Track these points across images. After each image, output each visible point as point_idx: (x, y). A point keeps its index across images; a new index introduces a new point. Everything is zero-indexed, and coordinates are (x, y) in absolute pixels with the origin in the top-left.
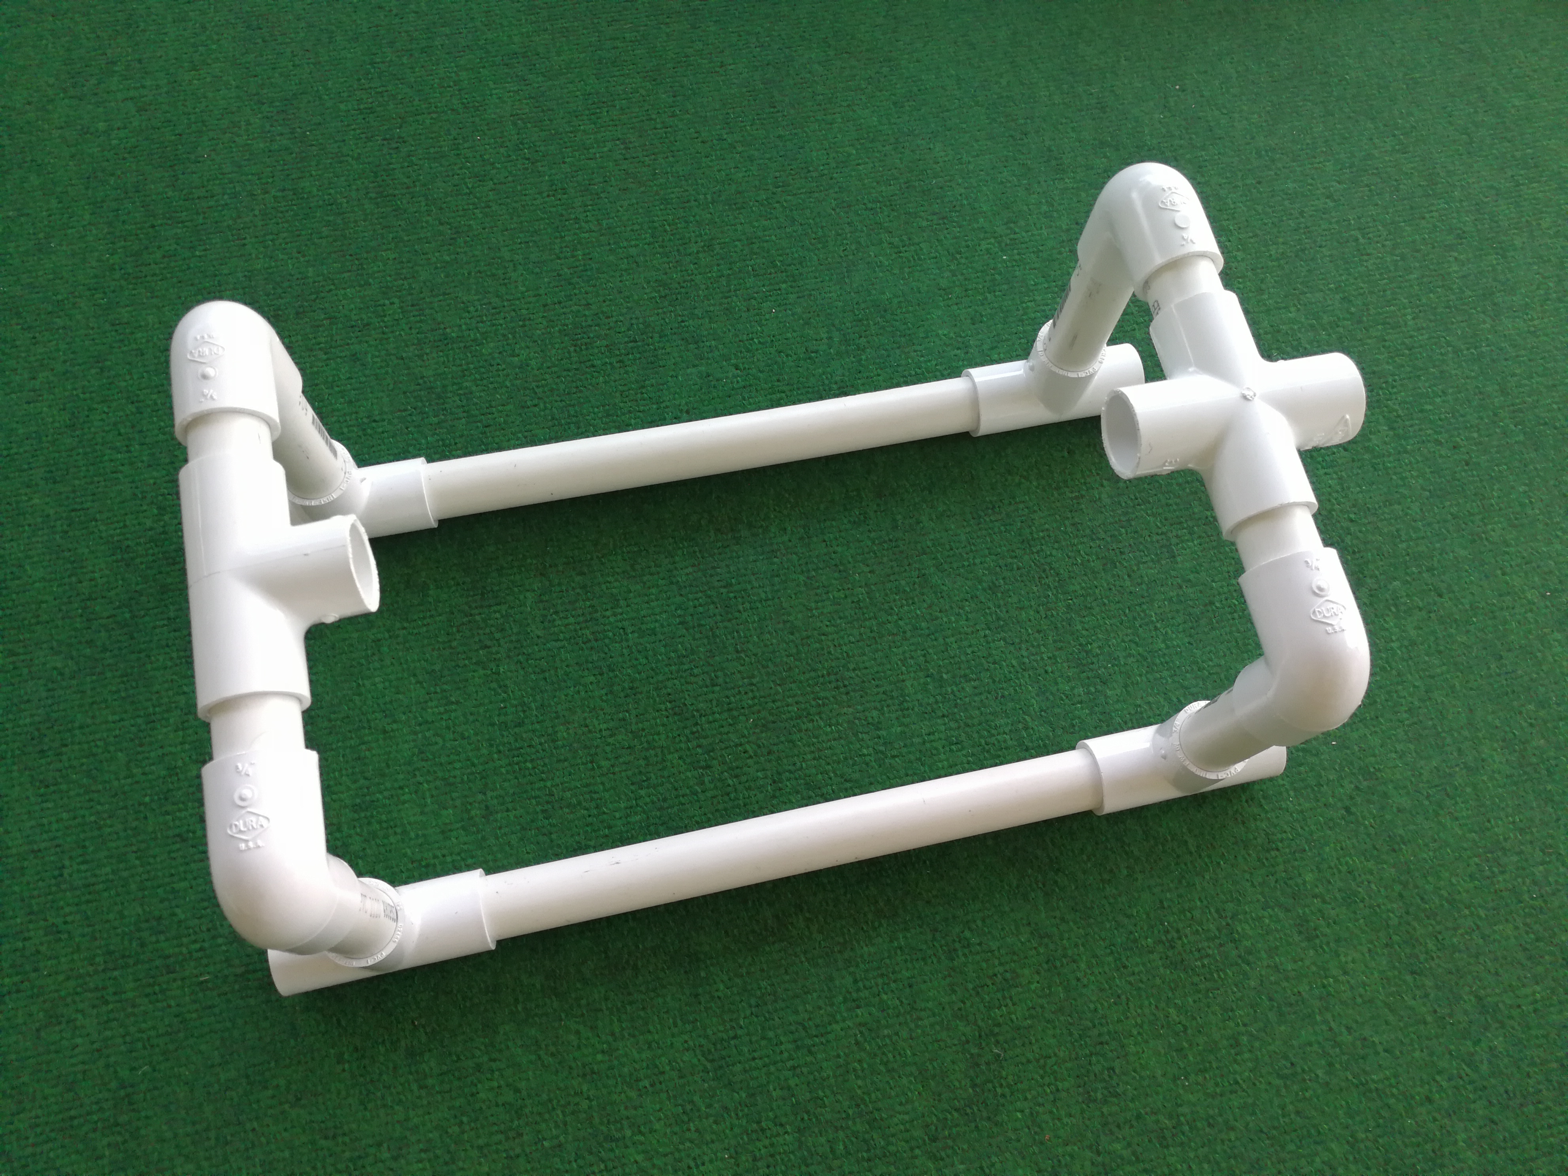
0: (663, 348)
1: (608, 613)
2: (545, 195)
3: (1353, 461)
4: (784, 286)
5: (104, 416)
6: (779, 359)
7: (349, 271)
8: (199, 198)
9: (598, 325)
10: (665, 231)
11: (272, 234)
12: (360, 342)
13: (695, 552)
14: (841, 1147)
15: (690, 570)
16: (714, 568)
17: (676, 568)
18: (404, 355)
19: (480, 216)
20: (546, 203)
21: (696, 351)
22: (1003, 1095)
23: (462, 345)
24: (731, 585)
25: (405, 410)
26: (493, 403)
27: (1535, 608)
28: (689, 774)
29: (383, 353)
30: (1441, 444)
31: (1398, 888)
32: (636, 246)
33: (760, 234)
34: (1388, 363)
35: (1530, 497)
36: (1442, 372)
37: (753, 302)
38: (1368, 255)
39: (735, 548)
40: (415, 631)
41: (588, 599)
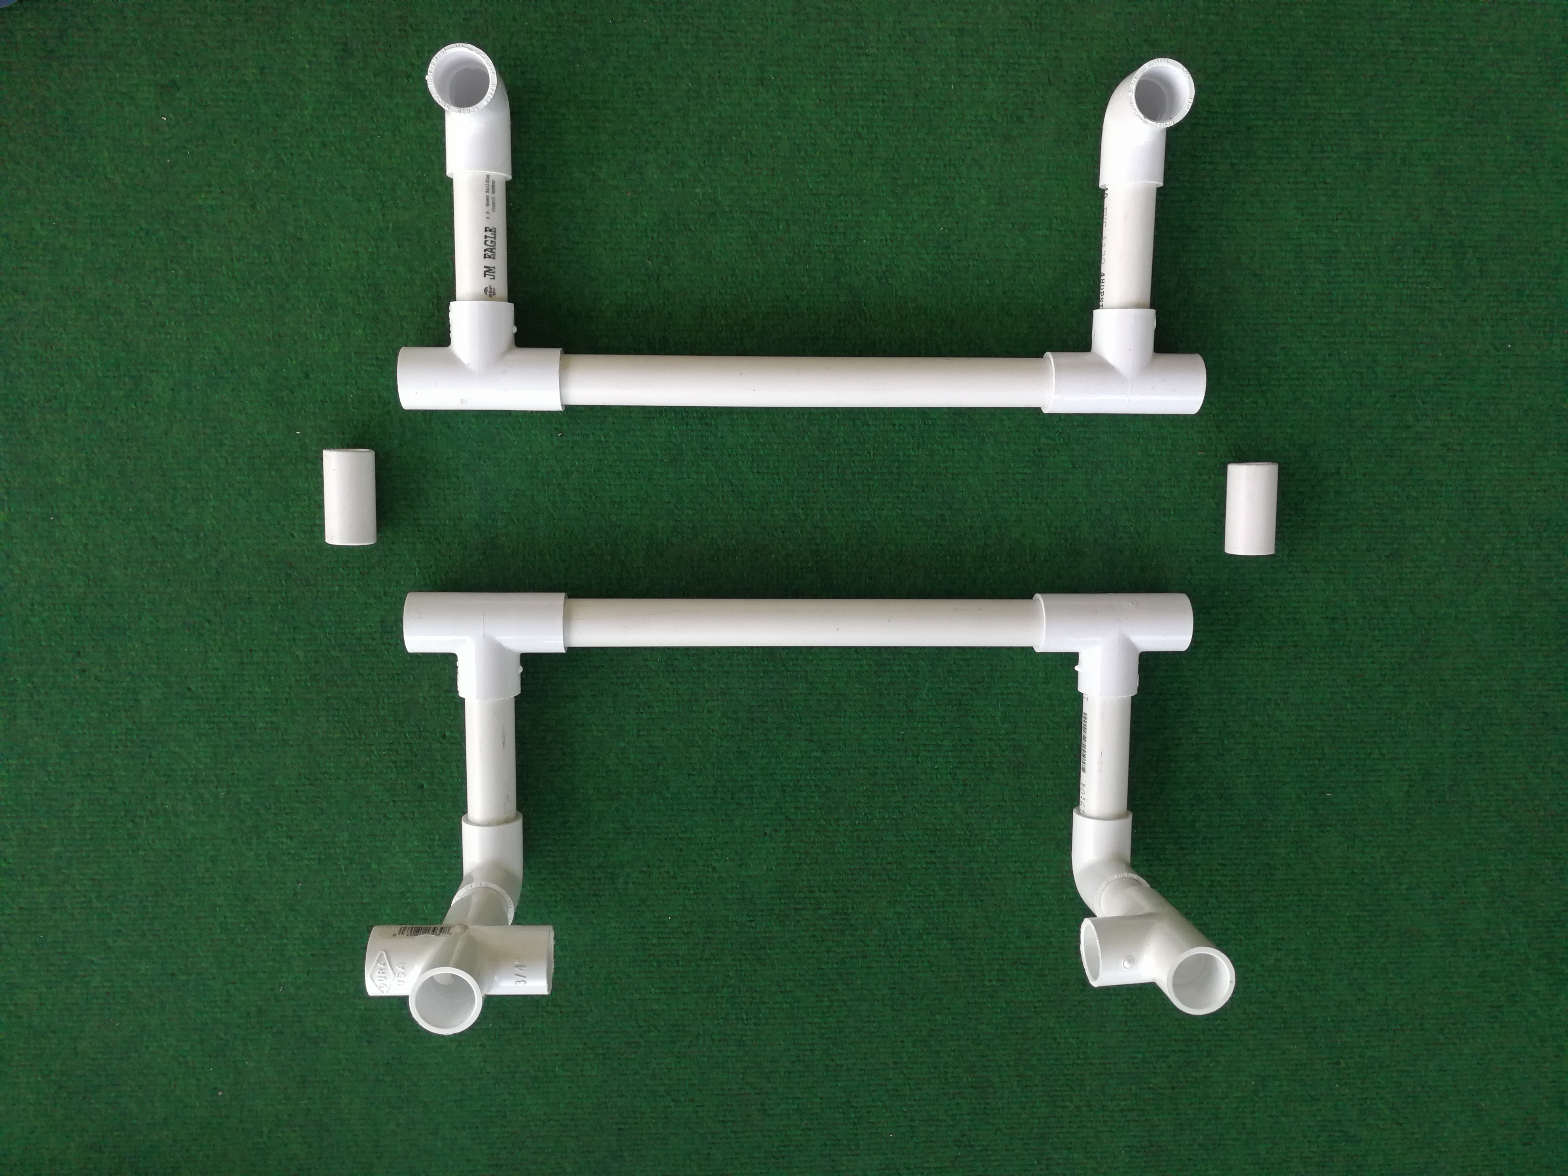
0: (773, 898)
1: (867, 668)
2: (845, 1067)
3: (186, 677)
4: (655, 941)
5: (1227, 916)
6: (676, 870)
7: (1020, 1018)
8: (1133, 1110)
9: (824, 930)
10: (747, 1014)
11: (1078, 1065)
13: (787, 707)
14: (781, 227)
15: (794, 692)
16: (775, 689)
17: (805, 695)
18: (988, 930)
19: (904, 1055)
20: (846, 1059)
21: (746, 891)
22: (653, 231)
23: (940, 931)
24: (764, 672)
25: (995, 879)
26: (924, 871)
27: (71, 509)
28: (830, 524)
29: (1005, 935)
30: (96, 678)
31: (288, 306)
32: (776, 1003)
33: (663, 996)
34: (116, 766)
35: (31, 611)
36: (66, 747)
37: (685, 930)
38: (93, 880)
39: (754, 703)
40: (1016, 684)
41: (880, 683)
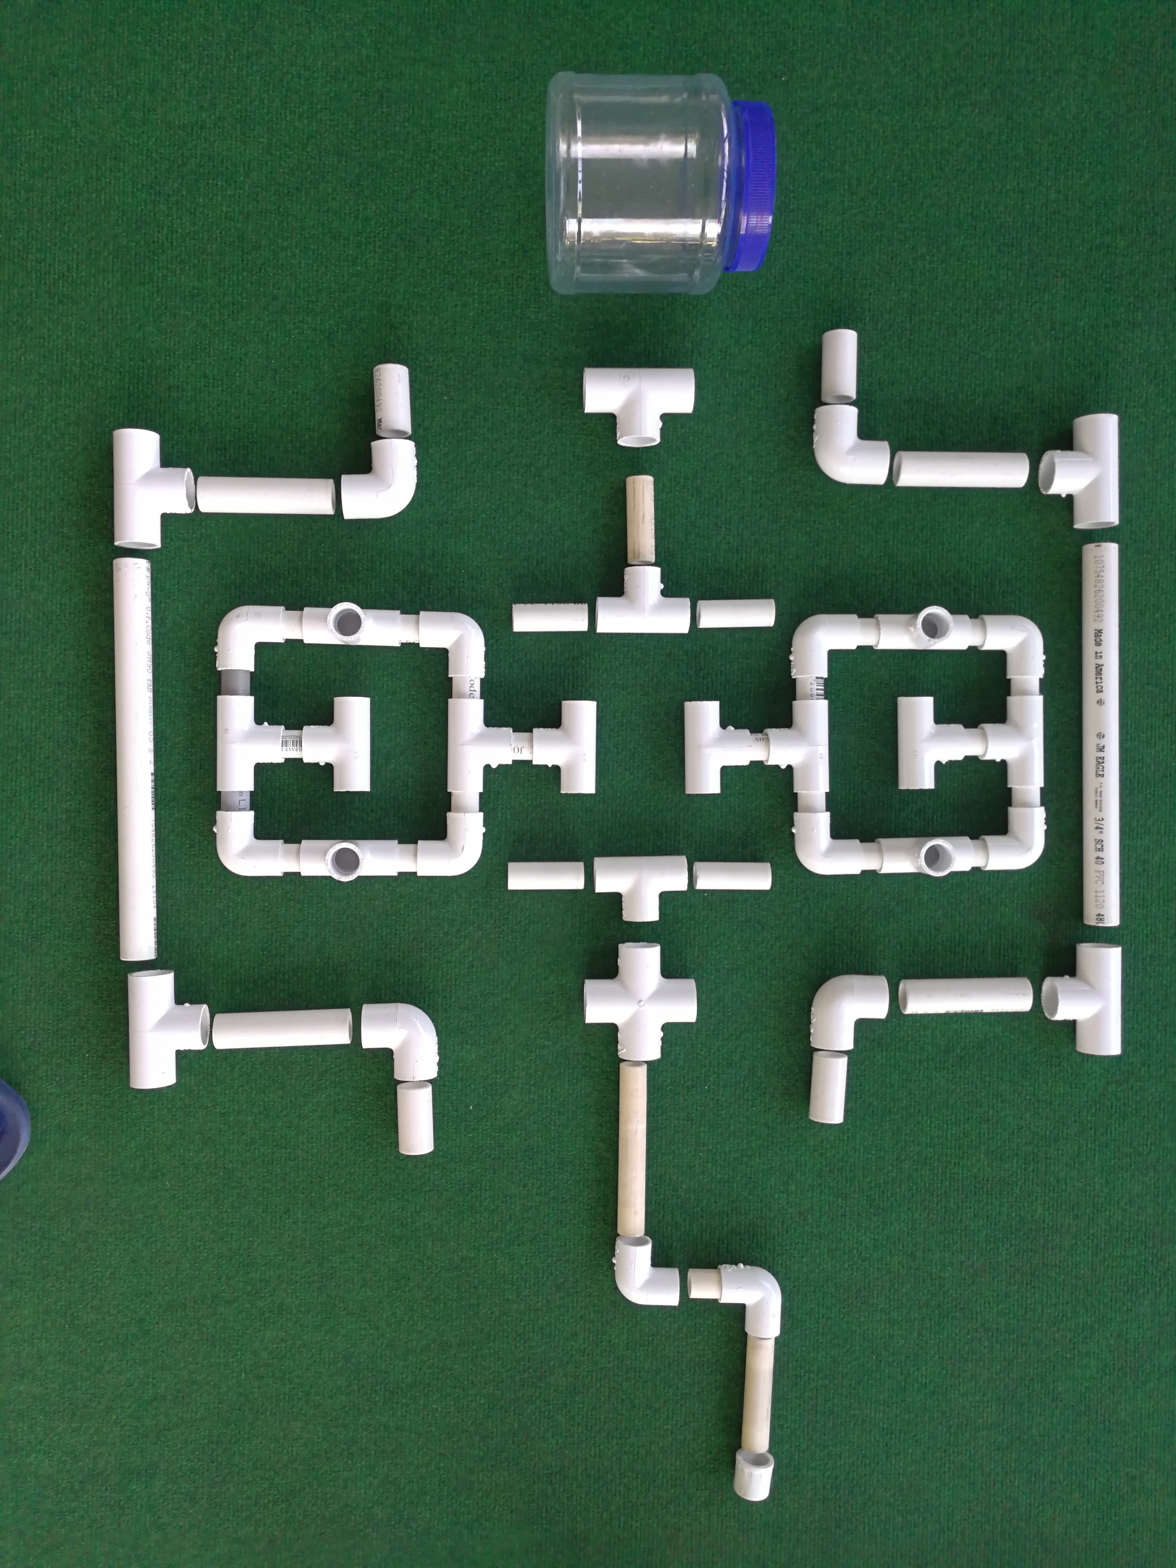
12: (584, 1339)
